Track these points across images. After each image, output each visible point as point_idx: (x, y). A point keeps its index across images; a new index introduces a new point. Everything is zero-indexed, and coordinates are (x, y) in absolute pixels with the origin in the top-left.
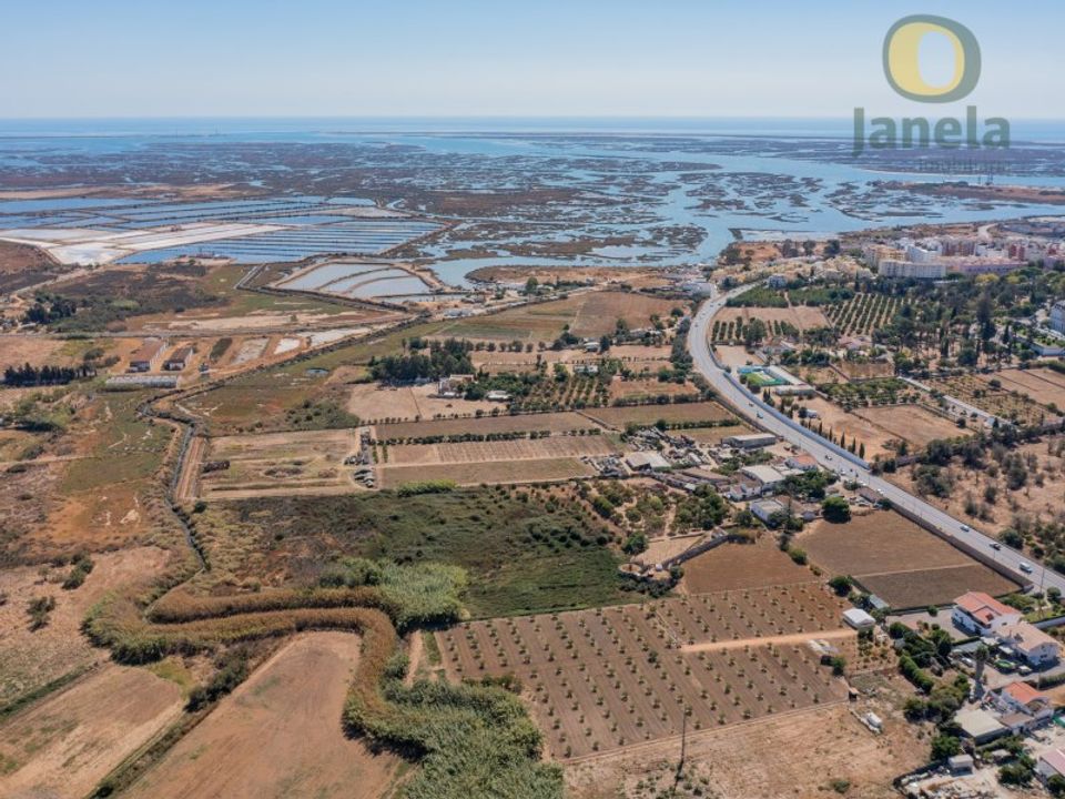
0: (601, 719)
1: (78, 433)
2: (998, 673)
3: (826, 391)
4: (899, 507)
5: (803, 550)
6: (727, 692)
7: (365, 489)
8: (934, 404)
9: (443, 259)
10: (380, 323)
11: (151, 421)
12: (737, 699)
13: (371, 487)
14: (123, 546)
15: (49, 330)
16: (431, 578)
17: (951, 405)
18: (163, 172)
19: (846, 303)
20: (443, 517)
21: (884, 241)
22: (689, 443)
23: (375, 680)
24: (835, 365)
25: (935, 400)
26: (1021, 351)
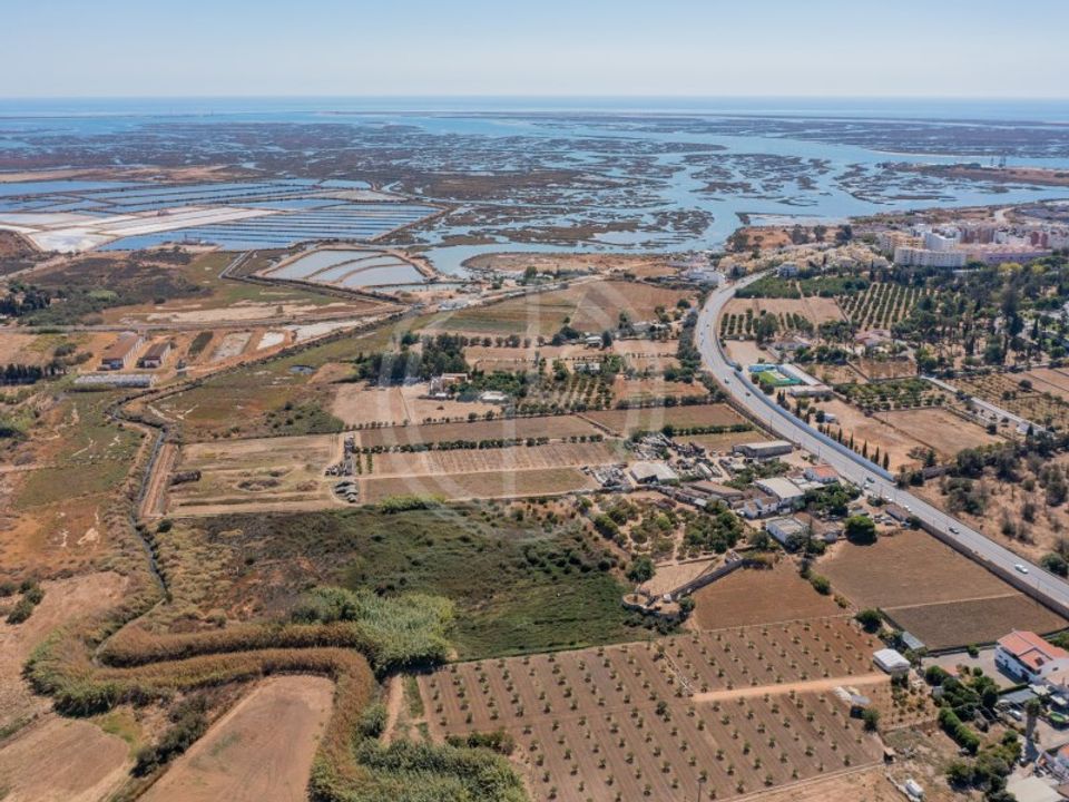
0: (602, 784)
1: (40, 439)
2: (1051, 729)
3: (844, 392)
4: (928, 525)
5: (827, 578)
6: (746, 751)
7: (347, 504)
8: (961, 407)
9: (439, 246)
10: (370, 316)
11: (120, 425)
12: (758, 761)
13: (353, 501)
14: (77, 572)
15: (20, 323)
16: (414, 611)
17: (980, 409)
18: (155, 153)
19: (861, 293)
20: (431, 537)
21: (897, 225)
22: (699, 451)
23: (347, 737)
24: (853, 363)
25: (961, 402)
26: (1051, 349)
